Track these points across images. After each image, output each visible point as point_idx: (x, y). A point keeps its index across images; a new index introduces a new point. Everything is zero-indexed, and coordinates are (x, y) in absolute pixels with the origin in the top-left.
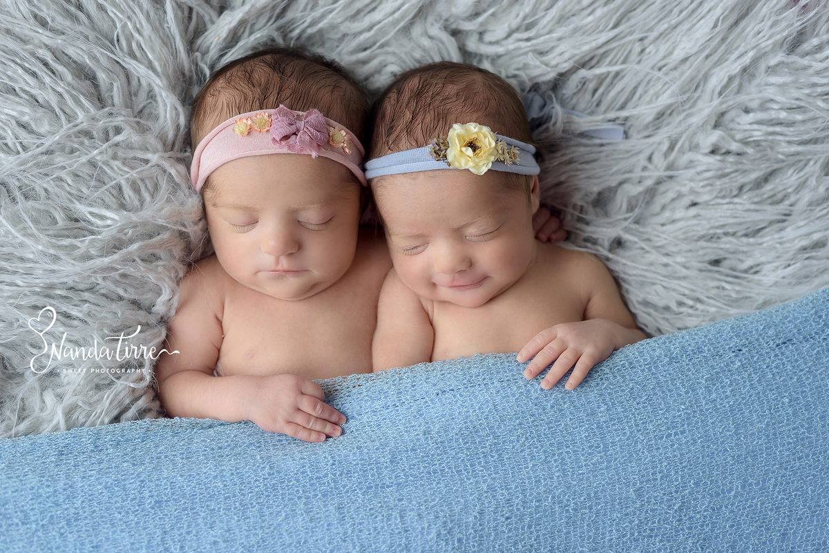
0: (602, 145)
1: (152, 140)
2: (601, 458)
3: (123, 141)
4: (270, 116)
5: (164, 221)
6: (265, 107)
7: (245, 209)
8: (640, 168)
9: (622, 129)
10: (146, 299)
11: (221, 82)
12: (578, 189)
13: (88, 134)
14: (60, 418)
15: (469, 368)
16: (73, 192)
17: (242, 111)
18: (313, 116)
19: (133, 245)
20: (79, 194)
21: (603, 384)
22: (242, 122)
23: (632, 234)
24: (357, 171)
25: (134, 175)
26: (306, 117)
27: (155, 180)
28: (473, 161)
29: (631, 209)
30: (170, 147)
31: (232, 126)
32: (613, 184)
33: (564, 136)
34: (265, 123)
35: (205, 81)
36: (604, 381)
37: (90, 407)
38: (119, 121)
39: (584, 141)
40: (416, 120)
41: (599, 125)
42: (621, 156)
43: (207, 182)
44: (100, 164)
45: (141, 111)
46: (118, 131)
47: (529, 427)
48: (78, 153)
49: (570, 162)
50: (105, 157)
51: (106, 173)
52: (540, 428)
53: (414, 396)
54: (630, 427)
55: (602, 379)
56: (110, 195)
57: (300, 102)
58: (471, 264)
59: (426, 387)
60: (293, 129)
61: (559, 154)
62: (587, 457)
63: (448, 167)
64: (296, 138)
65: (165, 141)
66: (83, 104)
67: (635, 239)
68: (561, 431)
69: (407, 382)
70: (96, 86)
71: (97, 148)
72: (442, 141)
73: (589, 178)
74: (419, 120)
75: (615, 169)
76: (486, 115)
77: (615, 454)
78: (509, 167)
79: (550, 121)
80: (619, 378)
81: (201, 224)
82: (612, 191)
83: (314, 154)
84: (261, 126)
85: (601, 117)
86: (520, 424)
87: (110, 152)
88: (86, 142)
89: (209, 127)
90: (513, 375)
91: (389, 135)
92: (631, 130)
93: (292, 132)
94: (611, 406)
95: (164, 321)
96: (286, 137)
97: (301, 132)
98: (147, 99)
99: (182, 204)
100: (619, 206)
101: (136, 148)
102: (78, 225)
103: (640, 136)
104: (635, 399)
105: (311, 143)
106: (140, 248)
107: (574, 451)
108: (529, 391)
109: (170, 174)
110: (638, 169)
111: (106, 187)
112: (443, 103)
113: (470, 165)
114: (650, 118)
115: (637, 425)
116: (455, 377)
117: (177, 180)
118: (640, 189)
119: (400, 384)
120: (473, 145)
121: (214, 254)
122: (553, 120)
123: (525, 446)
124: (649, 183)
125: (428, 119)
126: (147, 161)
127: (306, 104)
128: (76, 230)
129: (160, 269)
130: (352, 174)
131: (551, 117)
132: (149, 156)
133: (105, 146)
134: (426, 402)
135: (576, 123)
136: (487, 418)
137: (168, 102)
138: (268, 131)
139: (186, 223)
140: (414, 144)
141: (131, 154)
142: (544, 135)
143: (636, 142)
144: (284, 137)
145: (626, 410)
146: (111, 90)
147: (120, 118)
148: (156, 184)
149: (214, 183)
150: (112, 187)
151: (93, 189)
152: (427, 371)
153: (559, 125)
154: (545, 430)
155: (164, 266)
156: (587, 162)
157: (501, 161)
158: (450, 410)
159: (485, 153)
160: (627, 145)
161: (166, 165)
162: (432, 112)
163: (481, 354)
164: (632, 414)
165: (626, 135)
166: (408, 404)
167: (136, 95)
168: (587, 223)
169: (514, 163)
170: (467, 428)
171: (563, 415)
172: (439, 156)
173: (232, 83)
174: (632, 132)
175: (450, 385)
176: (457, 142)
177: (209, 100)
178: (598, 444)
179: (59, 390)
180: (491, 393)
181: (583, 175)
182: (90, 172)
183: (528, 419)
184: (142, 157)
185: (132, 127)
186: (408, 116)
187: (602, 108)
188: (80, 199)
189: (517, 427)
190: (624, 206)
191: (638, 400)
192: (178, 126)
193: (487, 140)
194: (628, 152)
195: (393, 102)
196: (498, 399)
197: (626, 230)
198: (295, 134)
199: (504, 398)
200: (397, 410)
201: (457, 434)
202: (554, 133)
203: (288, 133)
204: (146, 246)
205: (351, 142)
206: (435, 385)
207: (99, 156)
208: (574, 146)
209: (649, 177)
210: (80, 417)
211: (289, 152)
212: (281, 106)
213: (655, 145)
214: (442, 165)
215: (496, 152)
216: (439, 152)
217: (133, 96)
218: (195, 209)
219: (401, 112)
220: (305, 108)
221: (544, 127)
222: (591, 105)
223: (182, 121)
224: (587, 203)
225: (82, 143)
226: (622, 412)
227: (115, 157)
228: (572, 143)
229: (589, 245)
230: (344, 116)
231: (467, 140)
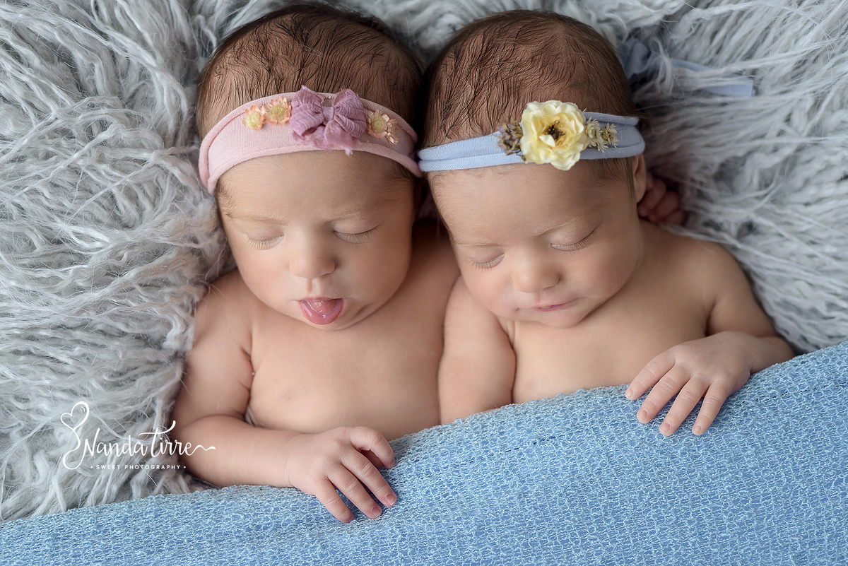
0: (724, 104)
1: (146, 134)
2: (750, 515)
3: (110, 139)
4: (289, 102)
5: (166, 239)
6: (283, 90)
7: (266, 221)
8: (775, 133)
9: (750, 84)
10: (155, 333)
11: (229, 56)
12: (696, 160)
13: (66, 133)
14: (55, 489)
15: (572, 408)
16: (53, 206)
17: (254, 97)
18: (346, 99)
19: (129, 272)
20: (61, 208)
21: (749, 420)
22: (253, 111)
23: (766, 217)
24: (408, 163)
25: (128, 180)
26: (337, 100)
27: (155, 183)
28: (556, 153)
29: (765, 184)
30: (170, 141)
31: (242, 116)
32: (740, 153)
33: (675, 96)
34: (283, 112)
35: (211, 52)
36: (749, 417)
37: (92, 474)
38: (102, 113)
39: (702, 100)
40: (480, 98)
41: (720, 81)
42: (749, 117)
43: (218, 184)
44: (83, 169)
45: (133, 96)
46: (103, 126)
47: (654, 480)
48: (53, 158)
49: (684, 127)
50: (88, 161)
51: (92, 179)
52: (669, 481)
53: (505, 446)
54: (787, 474)
55: (746, 414)
56: (100, 207)
57: (329, 80)
58: (560, 278)
59: (518, 434)
60: (319, 118)
61: (668, 118)
62: (731, 515)
63: (522, 161)
64: (324, 130)
65: (165, 134)
66: (57, 96)
67: (771, 224)
68: (696, 483)
69: (492, 430)
70: (73, 69)
71: (78, 150)
72: (514, 127)
73: (708, 146)
74: (484, 97)
75: (742, 133)
76: (571, 86)
77: (768, 509)
78: (604, 153)
79: (656, 78)
80: (768, 411)
81: (216, 236)
82: (741, 161)
83: (348, 151)
84: (279, 116)
85: (722, 70)
86: (642, 477)
87: (95, 154)
88: (64, 143)
89: (216, 116)
90: (629, 416)
91: (446, 118)
92: (763, 82)
93: (317, 123)
94: (761, 448)
95: (181, 357)
96: (311, 130)
97: (330, 122)
98: (140, 80)
99: (191, 213)
100: (748, 180)
101: (128, 147)
102: (62, 248)
103: (775, 91)
104: (792, 436)
105: (343, 136)
106: (138, 275)
107: (714, 508)
108: (651, 436)
109: (173, 175)
110: (773, 133)
111: (94, 198)
112: (514, 72)
113: (552, 159)
114: (787, 69)
115: (797, 470)
116: (555, 420)
117: (183, 182)
118: (776, 159)
119: (483, 432)
120: (554, 131)
121: (236, 269)
122: (660, 76)
123: (650, 504)
124: (788, 151)
125: (495, 96)
126: (143, 162)
127: (336, 82)
128: (59, 256)
129: (167, 299)
130: (401, 167)
131: (658, 71)
132: (144, 155)
133: (87, 146)
134: (521, 454)
135: (691, 78)
136: (599, 473)
137: (165, 84)
138: (287, 122)
139: (199, 238)
140: (478, 129)
141: (122, 154)
142: (649, 96)
143: (769, 99)
144: (308, 130)
145: (780, 452)
146: (91, 72)
147: (104, 111)
148: (157, 188)
149: (226, 188)
150: (102, 196)
151: (77, 201)
152: (517, 415)
153: (669, 83)
154: (675, 483)
155: (172, 294)
156: (706, 127)
157: (594, 147)
158: (551, 463)
159: (571, 140)
160: (759, 103)
161: (166, 164)
162: (500, 85)
163: (585, 389)
164: (790, 457)
165: (757, 92)
166: (498, 456)
167: (124, 75)
168: (711, 201)
169: (610, 146)
170: (574, 486)
171: (698, 463)
172: (511, 147)
173: (242, 58)
174: (765, 86)
175: (550, 431)
176: (533, 128)
177: (215, 79)
178: (746, 497)
179: (53, 453)
180: (603, 441)
181: (700, 142)
182: (71, 180)
183: (652, 471)
184: (136, 157)
185: (121, 120)
186: (470, 91)
187: (725, 55)
188: (61, 214)
189: (638, 482)
190: (756, 181)
191: (796, 438)
192: (180, 114)
193: (573, 123)
194: (758, 112)
195: (450, 71)
196: (613, 448)
197: (760, 212)
198: (322, 125)
199: (620, 446)
200: (485, 465)
201: (561, 495)
202: (662, 93)
203: (313, 125)
204: (146, 272)
205: (398, 127)
206: (529, 431)
207: (81, 161)
208: (688, 106)
209: (788, 144)
210: (82, 487)
211: (315, 148)
212: (304, 87)
213: (795, 102)
214: (515, 158)
215: (585, 137)
216: (511, 143)
217: (121, 78)
218: (207, 218)
219: (461, 86)
220: (336, 88)
221: (649, 85)
222: (710, 53)
223: (184, 106)
224: (707, 177)
225: (58, 145)
226: (776, 454)
227: (101, 160)
228: (686, 102)
229: (711, 231)
230: (388, 93)
231: (547, 124)
